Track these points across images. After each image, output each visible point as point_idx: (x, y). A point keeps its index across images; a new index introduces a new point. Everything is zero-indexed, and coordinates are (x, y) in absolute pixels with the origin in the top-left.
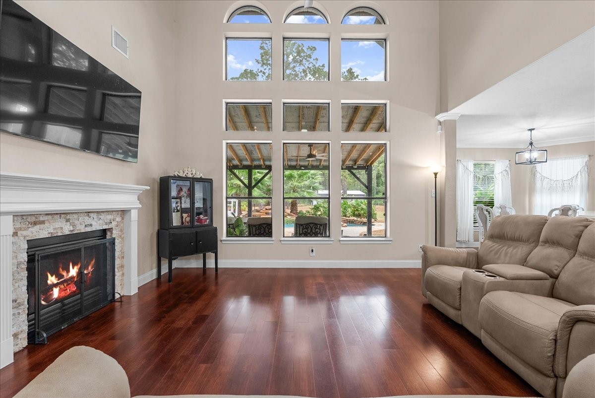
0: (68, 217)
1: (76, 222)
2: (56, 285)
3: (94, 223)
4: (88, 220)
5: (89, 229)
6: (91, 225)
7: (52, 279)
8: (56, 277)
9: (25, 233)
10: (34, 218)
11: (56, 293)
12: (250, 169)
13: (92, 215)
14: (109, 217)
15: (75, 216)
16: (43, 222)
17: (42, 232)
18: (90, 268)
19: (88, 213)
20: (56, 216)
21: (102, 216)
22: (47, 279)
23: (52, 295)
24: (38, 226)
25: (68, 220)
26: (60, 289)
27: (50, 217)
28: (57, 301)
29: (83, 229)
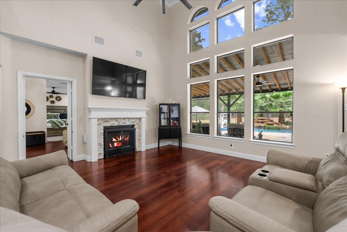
0: (117, 120)
1: (120, 122)
2: (116, 142)
3: (127, 122)
4: (124, 121)
5: (125, 124)
6: (126, 123)
7: (114, 140)
8: (116, 139)
9: (103, 124)
10: (106, 120)
11: (115, 144)
12: (229, 95)
13: (126, 119)
14: (133, 120)
15: (119, 120)
16: (108, 121)
17: (108, 124)
18: (127, 138)
19: (124, 119)
20: (112, 120)
21: (130, 120)
22: (113, 139)
23: (114, 145)
24: (107, 122)
25: (117, 121)
26: (117, 143)
27: (111, 120)
28: (116, 147)
29: (123, 124)
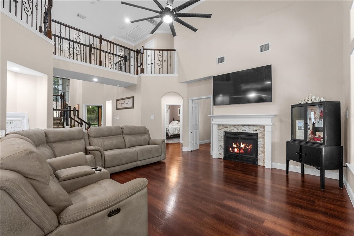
0: (236, 126)
1: (239, 129)
2: (236, 148)
3: (246, 129)
4: (243, 128)
5: (244, 132)
6: (245, 130)
7: (234, 146)
8: (236, 145)
9: (223, 129)
10: (225, 126)
11: (236, 150)
13: (245, 126)
14: (255, 128)
15: (238, 126)
16: (227, 127)
17: (228, 130)
18: (250, 147)
19: (244, 126)
20: (231, 126)
21: (251, 128)
23: (234, 150)
24: (226, 128)
25: (235, 127)
26: (237, 150)
27: (230, 126)
28: (236, 153)
29: (241, 131)
